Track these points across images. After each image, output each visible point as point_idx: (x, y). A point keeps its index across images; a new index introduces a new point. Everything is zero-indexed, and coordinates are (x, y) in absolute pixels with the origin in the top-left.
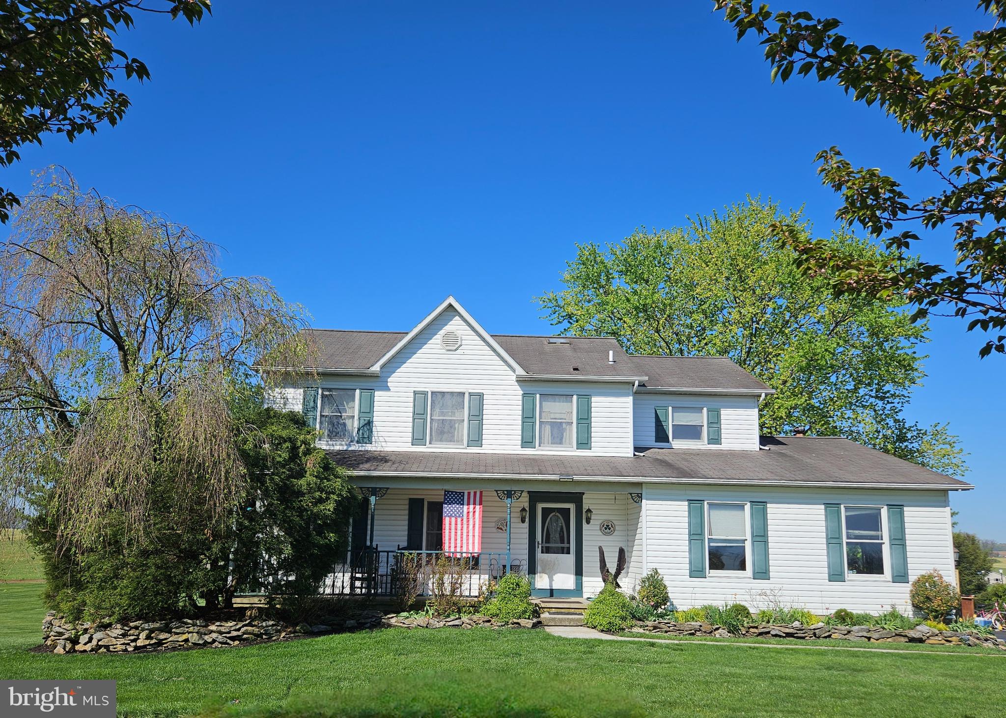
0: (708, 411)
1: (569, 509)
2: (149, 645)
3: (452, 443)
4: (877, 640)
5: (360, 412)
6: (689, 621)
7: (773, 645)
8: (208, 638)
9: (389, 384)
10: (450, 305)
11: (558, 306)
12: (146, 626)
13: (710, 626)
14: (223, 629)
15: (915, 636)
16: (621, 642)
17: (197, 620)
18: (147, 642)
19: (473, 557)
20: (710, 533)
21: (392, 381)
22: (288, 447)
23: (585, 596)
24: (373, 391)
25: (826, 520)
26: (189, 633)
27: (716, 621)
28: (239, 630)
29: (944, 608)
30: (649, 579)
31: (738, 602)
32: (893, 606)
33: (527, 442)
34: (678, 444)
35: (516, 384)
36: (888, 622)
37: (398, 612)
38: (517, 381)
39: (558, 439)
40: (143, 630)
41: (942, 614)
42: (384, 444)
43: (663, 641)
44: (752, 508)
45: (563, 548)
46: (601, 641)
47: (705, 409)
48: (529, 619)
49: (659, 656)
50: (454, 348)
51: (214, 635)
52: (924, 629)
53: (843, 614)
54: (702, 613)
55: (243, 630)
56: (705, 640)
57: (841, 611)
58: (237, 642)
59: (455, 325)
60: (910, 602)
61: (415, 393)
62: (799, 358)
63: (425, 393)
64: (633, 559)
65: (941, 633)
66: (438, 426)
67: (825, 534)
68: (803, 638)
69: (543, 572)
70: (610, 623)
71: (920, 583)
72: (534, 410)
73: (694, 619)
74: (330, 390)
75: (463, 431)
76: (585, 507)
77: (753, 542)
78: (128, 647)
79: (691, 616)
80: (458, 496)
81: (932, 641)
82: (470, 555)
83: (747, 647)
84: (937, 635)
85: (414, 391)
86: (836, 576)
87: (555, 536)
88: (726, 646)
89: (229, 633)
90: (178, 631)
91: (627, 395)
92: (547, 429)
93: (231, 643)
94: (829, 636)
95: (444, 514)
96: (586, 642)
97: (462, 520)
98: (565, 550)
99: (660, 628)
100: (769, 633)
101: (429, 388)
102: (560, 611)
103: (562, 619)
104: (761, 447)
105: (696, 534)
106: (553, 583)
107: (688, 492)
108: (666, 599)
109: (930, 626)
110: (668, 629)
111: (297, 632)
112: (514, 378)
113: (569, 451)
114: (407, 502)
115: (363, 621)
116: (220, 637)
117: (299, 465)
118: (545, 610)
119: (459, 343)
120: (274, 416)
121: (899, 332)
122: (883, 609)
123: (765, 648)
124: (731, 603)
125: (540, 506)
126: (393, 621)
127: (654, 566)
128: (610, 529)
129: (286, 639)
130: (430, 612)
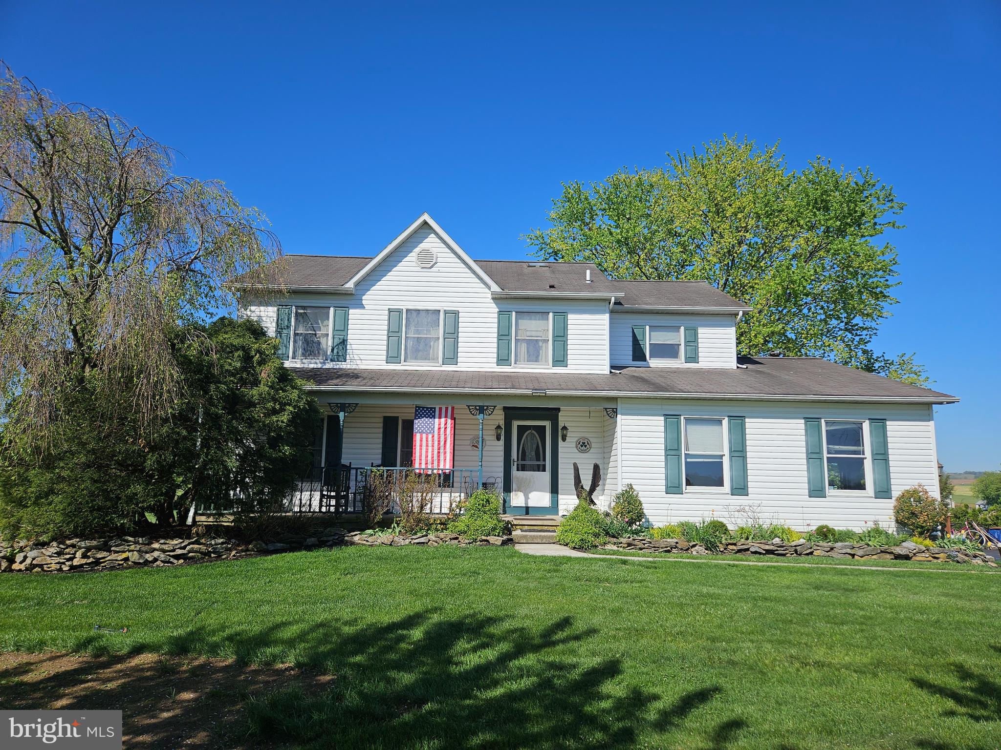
0: (685, 330)
1: (545, 427)
2: (86, 564)
3: (428, 361)
4: (862, 557)
5: (334, 330)
6: (664, 538)
7: (753, 562)
8: (149, 557)
9: (364, 302)
10: (425, 223)
11: (545, 243)
12: (83, 544)
13: (686, 543)
14: (165, 547)
15: (902, 553)
16: (591, 559)
17: (139, 537)
18: (84, 561)
19: (444, 473)
20: (687, 449)
21: (366, 299)
22: (239, 356)
23: (561, 513)
24: (347, 309)
25: (806, 435)
26: (129, 551)
27: (693, 538)
28: (184, 548)
29: (930, 524)
30: (623, 495)
31: (715, 519)
32: (876, 523)
33: (502, 360)
34: (655, 363)
35: (492, 301)
36: (872, 539)
37: (362, 530)
38: (493, 299)
39: (534, 356)
40: (80, 548)
41: (928, 530)
42: (359, 362)
43: (636, 559)
44: (729, 423)
45: (539, 466)
46: (569, 559)
47: (682, 328)
48: (498, 536)
49: (630, 574)
50: (430, 265)
51: (156, 554)
52: (910, 545)
53: (825, 530)
54: (678, 530)
55: (188, 548)
56: (681, 557)
57: (822, 527)
58: (181, 561)
59: (430, 243)
60: (893, 518)
61: (390, 311)
62: (775, 286)
63: (400, 311)
64: (609, 476)
65: (927, 550)
66: (413, 344)
67: (805, 448)
68: (784, 555)
69: (519, 490)
70: (582, 540)
71: (904, 498)
72: (510, 327)
73: (670, 535)
74: (304, 308)
75: (438, 349)
76: (561, 425)
77: (731, 457)
78: (63, 566)
79: (667, 533)
80: (429, 412)
81: (919, 557)
82: (440, 472)
83: (725, 564)
84: (923, 552)
85: (389, 309)
86: (817, 492)
87: (531, 454)
88: (703, 563)
89: (174, 550)
90: (117, 549)
91: (603, 312)
92: (523, 347)
93: (175, 561)
94: (811, 553)
95: (415, 431)
96: (554, 560)
97: (433, 436)
98: (541, 468)
99: (635, 545)
100: (748, 549)
101: (404, 306)
102: (532, 528)
103: (534, 536)
104: (739, 365)
105: (672, 450)
106: (529, 501)
107: (664, 407)
108: (640, 516)
109: (916, 543)
110: (643, 546)
111: (249, 551)
112: (489, 296)
113: (544, 368)
114: (381, 420)
115: (325, 539)
116: (162, 556)
117: (253, 375)
118: (518, 527)
119: (434, 261)
120: (229, 325)
121: (869, 266)
122: (867, 525)
123: (745, 566)
124: (708, 520)
125: (516, 424)
126: (356, 539)
127: (629, 482)
128: (586, 446)
129: (236, 558)
130: (397, 530)
